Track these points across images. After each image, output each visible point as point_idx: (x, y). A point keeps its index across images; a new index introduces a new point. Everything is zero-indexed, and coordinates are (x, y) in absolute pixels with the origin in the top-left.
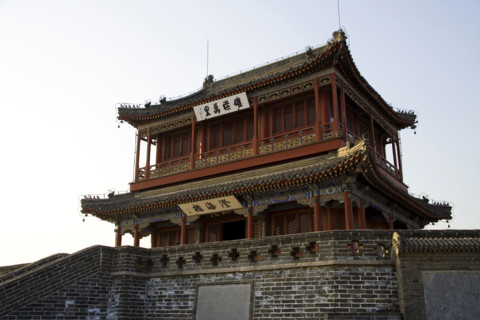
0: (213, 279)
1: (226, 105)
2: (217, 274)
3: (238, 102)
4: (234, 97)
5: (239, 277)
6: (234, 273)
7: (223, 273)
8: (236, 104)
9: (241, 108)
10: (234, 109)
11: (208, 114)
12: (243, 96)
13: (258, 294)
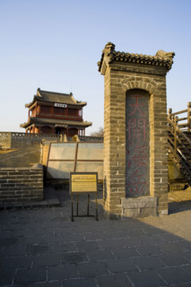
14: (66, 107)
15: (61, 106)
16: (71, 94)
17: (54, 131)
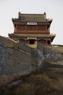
1: (33, 24)
3: (35, 24)
10: (34, 24)
11: (30, 24)
14: (36, 24)
15: (32, 24)
16: (45, 14)
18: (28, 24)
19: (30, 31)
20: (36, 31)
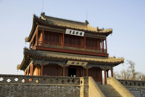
0: (131, 89)
1: (77, 33)
2: (131, 88)
3: (81, 34)
4: (81, 32)
5: (136, 89)
6: (135, 88)
7: (133, 88)
8: (80, 34)
9: (81, 36)
11: (70, 33)
12: (83, 33)
13: (142, 93)
14: (83, 35)
15: (75, 34)
16: (87, 23)
17: (65, 72)
18: (67, 32)
19: (71, 48)
20: (83, 50)
